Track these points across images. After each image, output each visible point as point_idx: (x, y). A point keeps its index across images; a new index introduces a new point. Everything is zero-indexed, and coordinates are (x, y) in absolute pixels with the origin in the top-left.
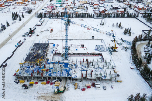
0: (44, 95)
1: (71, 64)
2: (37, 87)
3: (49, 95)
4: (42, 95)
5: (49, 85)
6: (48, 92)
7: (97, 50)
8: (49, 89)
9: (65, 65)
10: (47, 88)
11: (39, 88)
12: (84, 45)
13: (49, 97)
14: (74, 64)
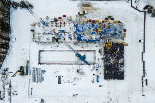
0: (95, 11)
1: (74, 39)
2: (101, 18)
3: (90, 11)
4: (96, 11)
5: (92, 19)
6: (92, 13)
7: (42, 71)
8: (92, 16)
9: (80, 37)
10: (93, 17)
11: (99, 16)
12: (58, 83)
13: (90, 10)
14: (71, 39)
